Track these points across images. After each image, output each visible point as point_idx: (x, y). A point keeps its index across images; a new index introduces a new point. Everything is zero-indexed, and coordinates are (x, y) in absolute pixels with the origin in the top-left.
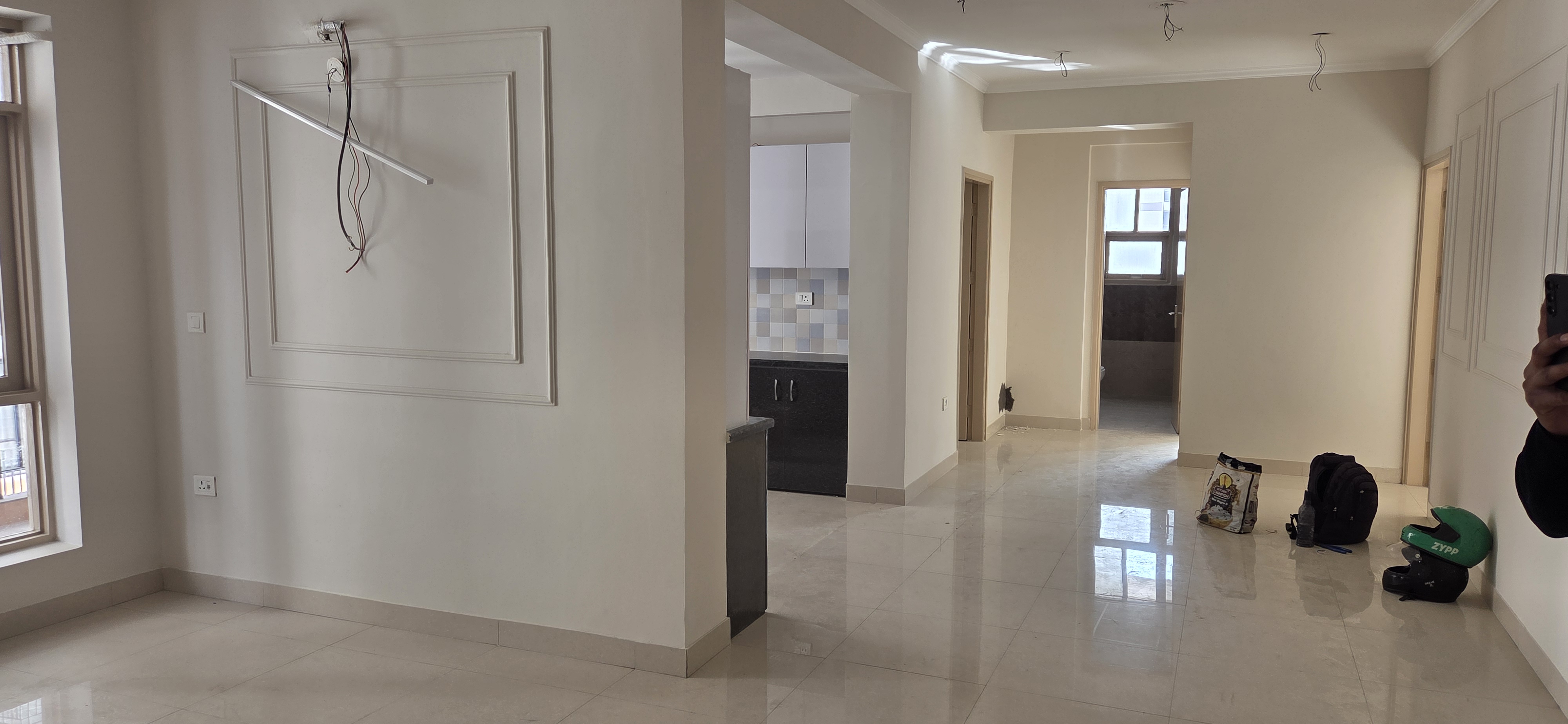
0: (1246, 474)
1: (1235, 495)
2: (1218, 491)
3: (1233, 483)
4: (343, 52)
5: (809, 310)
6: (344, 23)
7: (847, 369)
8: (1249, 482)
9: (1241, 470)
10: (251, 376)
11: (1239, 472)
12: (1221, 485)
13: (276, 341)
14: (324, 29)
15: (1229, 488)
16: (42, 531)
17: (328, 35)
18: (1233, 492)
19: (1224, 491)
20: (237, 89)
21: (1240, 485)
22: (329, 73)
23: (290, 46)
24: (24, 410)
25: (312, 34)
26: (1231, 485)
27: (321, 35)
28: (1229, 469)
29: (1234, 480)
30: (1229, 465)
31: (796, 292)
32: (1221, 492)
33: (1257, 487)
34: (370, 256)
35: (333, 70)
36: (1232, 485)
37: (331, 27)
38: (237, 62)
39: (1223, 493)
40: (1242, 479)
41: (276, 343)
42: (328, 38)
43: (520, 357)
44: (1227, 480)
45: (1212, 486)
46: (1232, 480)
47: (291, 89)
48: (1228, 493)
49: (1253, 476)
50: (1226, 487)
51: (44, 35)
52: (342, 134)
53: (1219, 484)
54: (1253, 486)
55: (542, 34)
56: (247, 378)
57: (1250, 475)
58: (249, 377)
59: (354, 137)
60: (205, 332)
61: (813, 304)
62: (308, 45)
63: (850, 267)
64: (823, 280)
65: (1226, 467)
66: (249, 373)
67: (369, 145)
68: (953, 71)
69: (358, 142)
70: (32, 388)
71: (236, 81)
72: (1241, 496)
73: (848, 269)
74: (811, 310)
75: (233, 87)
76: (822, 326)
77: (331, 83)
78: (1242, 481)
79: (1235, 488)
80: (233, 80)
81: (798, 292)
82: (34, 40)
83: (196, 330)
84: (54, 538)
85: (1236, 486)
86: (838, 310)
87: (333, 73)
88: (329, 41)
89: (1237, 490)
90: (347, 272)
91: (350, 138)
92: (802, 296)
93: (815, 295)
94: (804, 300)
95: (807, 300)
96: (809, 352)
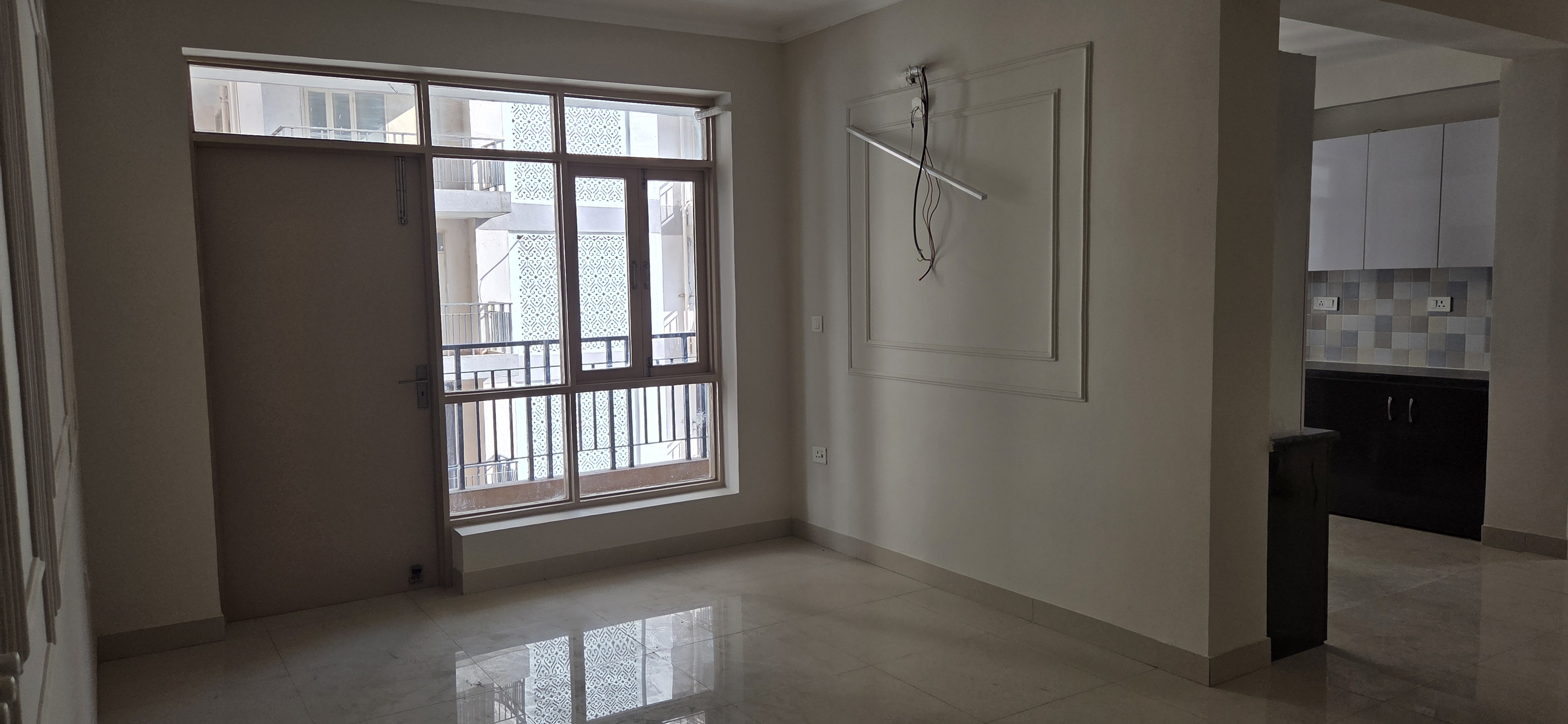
4: (923, 91)
5: (1445, 317)
6: (925, 67)
7: (1489, 387)
10: (851, 367)
13: (870, 339)
14: (911, 74)
16: (716, 479)
17: (914, 79)
20: (849, 133)
22: (913, 111)
23: (886, 92)
24: (708, 387)
25: (902, 80)
27: (908, 80)
31: (1429, 296)
34: (938, 266)
35: (917, 108)
37: (915, 71)
38: (851, 111)
41: (869, 341)
42: (914, 81)
43: (1055, 355)
47: (886, 128)
51: (727, 108)
52: (919, 162)
55: (1085, 50)
56: (849, 368)
58: (851, 369)
59: (929, 164)
60: (823, 332)
61: (1452, 310)
62: (900, 89)
63: (1493, 266)
64: (1466, 282)
66: (851, 366)
67: (940, 170)
69: (932, 169)
70: (714, 372)
71: (849, 126)
74: (1448, 318)
75: (847, 132)
76: (1463, 336)
77: (914, 120)
80: (847, 127)
81: (1432, 296)
82: (720, 112)
83: (816, 330)
84: (723, 485)
86: (1486, 318)
87: (916, 110)
88: (914, 84)
90: (920, 280)
91: (926, 165)
92: (1437, 301)
93: (1454, 300)
94: (1439, 306)
95: (1444, 306)
96: (1445, 367)
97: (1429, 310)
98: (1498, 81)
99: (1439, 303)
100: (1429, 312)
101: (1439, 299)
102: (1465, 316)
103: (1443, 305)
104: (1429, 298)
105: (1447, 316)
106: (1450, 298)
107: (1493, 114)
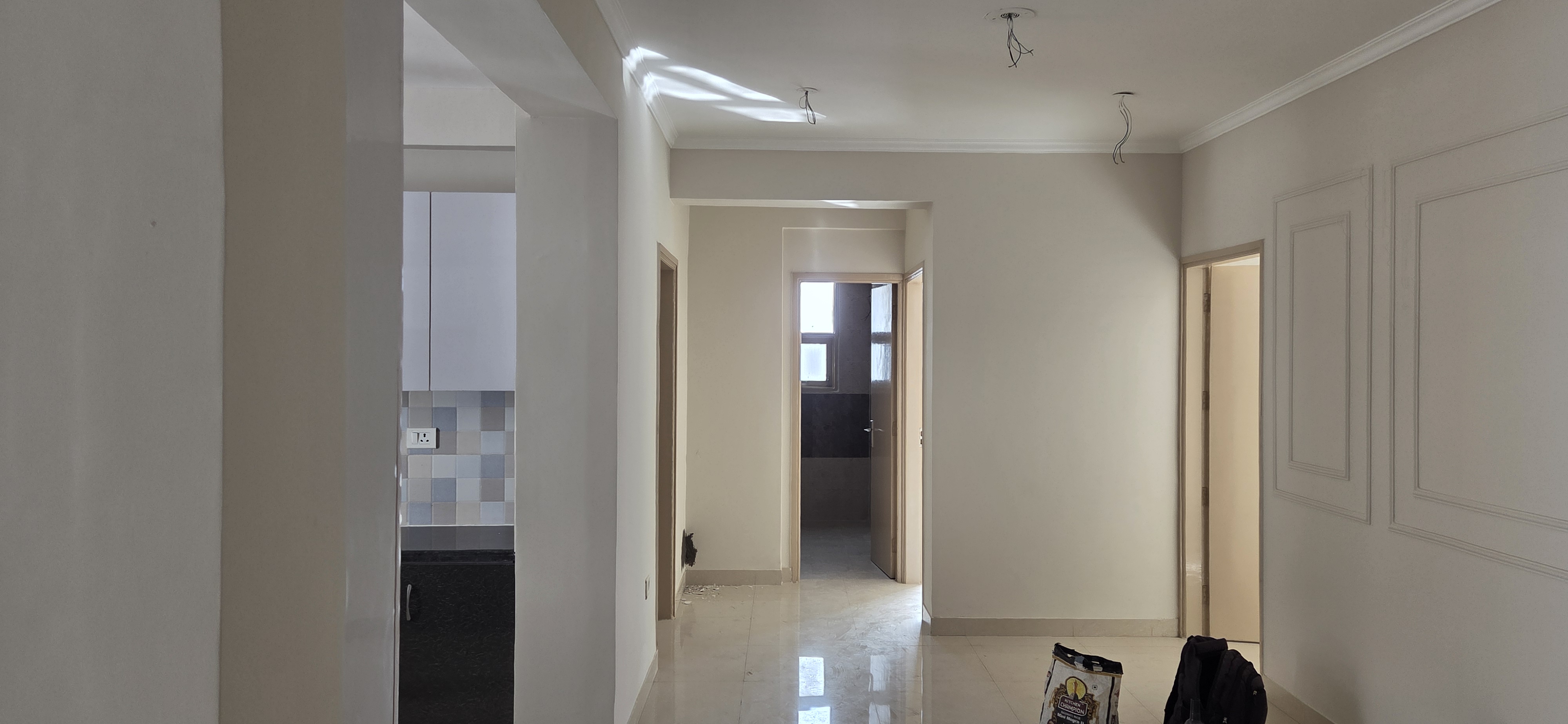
0: (1103, 677)
1: (1093, 708)
2: (1065, 703)
3: (1089, 692)
5: (431, 456)
7: (513, 559)
8: (1110, 689)
9: (1097, 672)
11: (1094, 675)
12: (1069, 693)
15: (1083, 699)
18: (1089, 703)
19: (1076, 704)
21: (1098, 695)
26: (1085, 695)
28: (1079, 671)
29: (1089, 688)
30: (1080, 666)
31: (408, 427)
32: (1071, 706)
33: (1118, 694)
36: (1087, 694)
39: (1074, 706)
40: (1099, 683)
44: (1078, 688)
45: (1056, 695)
46: (1086, 686)
48: (1083, 707)
49: (1113, 679)
50: (1079, 698)
53: (1066, 693)
54: (1113, 691)
57: (1110, 678)
61: (438, 446)
63: (516, 390)
64: (456, 408)
65: (1075, 669)
68: (650, 104)
72: (1100, 710)
73: (514, 391)
74: (433, 456)
76: (454, 481)
78: (1100, 687)
79: (1091, 699)
81: (411, 428)
85: (1092, 695)
86: (482, 456)
89: (1095, 702)
92: (418, 434)
93: (441, 433)
94: (422, 441)
95: (428, 441)
96: (431, 524)
97: (408, 447)
98: (512, 149)
99: (421, 435)
100: (408, 449)
101: (422, 431)
102: (455, 454)
103: (426, 438)
104: (408, 429)
105: (432, 454)
106: (435, 429)
107: (509, 188)
